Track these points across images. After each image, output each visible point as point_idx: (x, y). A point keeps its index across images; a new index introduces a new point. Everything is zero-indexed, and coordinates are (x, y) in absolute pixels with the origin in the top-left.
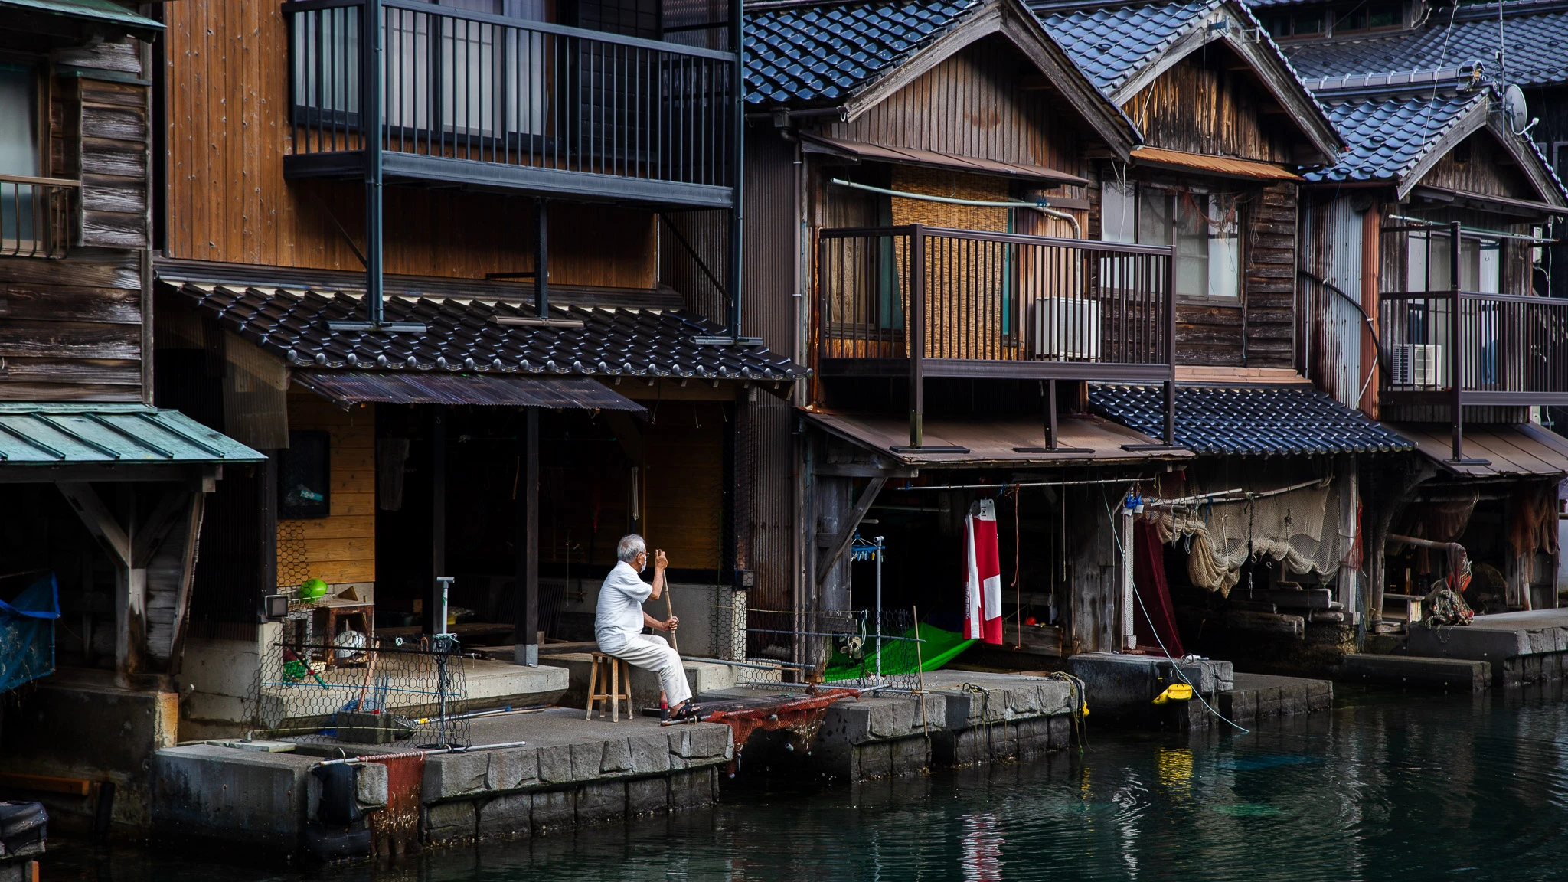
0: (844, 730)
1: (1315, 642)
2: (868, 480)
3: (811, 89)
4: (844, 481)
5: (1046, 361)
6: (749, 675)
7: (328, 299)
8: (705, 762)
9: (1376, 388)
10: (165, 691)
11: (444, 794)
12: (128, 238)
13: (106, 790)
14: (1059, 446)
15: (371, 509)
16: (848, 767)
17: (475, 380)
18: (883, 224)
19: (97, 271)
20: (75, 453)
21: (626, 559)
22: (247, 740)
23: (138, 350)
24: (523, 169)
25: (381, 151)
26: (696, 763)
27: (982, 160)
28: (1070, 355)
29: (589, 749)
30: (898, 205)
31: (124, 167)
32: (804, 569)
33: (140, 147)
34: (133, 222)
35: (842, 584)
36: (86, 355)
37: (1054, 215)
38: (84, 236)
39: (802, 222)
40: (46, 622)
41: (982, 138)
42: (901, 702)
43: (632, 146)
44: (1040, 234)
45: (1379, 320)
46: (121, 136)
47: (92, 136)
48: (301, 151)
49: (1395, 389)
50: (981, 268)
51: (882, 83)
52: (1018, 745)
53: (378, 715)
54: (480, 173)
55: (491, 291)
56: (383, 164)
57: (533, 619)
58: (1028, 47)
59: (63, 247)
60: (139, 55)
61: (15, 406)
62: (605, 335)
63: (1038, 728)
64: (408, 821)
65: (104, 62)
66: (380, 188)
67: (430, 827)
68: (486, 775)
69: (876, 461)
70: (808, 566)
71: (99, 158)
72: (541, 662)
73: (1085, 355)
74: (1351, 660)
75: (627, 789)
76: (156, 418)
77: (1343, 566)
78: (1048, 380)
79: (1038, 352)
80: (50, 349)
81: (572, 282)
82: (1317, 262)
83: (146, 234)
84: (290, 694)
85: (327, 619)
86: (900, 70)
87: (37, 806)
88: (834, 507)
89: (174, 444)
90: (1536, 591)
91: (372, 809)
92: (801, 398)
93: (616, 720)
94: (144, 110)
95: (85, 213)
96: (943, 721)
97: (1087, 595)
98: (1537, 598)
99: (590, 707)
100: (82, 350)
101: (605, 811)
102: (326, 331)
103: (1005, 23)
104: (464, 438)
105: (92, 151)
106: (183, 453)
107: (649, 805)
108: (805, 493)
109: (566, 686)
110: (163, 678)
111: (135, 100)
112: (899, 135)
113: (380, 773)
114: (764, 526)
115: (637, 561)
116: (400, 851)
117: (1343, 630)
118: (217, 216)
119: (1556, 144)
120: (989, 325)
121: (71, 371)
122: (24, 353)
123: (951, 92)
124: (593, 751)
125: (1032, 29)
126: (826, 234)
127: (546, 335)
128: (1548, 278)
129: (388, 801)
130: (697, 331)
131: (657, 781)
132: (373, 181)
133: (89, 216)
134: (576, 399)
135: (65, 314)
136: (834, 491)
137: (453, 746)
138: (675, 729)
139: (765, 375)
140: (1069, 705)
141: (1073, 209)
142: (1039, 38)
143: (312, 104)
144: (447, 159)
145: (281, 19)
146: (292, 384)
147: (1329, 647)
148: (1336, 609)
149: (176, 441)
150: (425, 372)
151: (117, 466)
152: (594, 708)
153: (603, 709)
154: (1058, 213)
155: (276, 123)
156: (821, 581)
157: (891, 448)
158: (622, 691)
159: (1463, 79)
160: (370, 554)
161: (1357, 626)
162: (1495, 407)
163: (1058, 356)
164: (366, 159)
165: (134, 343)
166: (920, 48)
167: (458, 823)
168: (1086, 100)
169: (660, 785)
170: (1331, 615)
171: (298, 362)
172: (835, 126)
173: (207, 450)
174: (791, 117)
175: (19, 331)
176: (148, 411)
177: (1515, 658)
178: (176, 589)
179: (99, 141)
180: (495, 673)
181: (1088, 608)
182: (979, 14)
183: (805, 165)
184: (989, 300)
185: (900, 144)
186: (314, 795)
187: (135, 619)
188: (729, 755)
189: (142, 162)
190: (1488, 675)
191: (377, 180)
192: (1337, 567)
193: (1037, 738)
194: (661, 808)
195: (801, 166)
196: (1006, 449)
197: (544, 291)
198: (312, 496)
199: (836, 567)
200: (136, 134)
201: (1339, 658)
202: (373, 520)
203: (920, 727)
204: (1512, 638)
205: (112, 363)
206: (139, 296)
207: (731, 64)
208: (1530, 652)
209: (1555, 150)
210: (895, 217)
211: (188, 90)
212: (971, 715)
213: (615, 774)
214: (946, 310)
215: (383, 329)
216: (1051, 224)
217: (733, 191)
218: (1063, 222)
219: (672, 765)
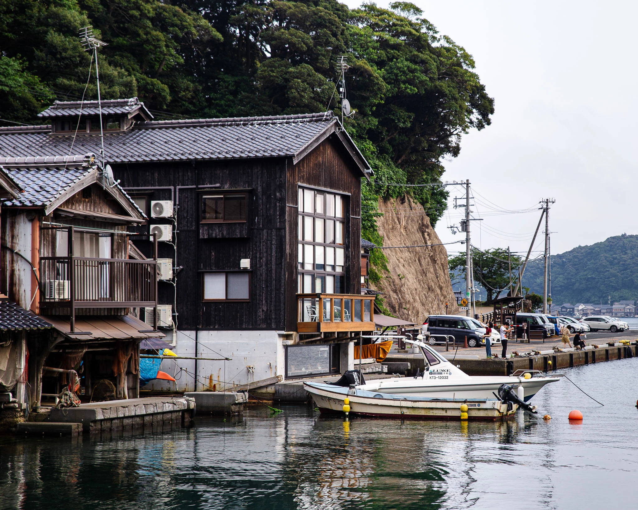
1: (5, 418)
9: (38, 300)
45: (40, 269)
49: (47, 301)
74: (20, 425)
77: (18, 382)
82: (12, 242)
90: (130, 391)
98: (131, 394)
117: (18, 412)
119: (178, 187)
128: (175, 248)
147: (11, 419)
148: (14, 402)
159: (85, 161)
161: (25, 409)
162: (108, 308)
170: (12, 405)
177: (95, 421)
190: (81, 429)
192: (15, 383)
201: (15, 424)
204: (93, 412)
208: (103, 418)
209: (177, 190)
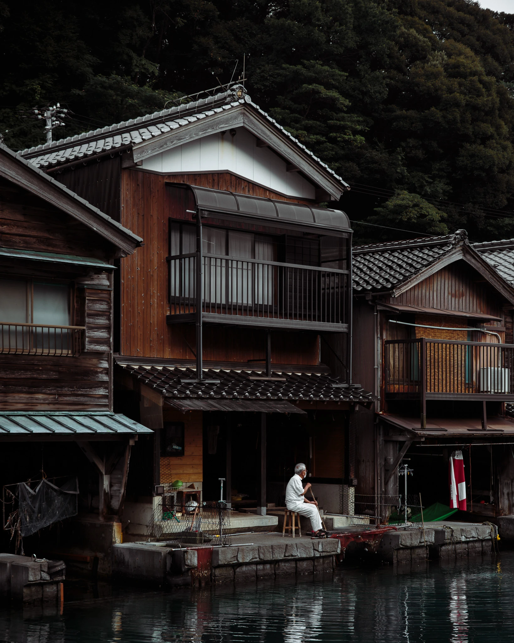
0: (390, 543)
2: (404, 442)
3: (381, 284)
4: (396, 442)
5: (486, 393)
6: (355, 521)
7: (183, 371)
8: (328, 554)
10: (116, 522)
11: (220, 563)
12: (104, 348)
13: (96, 560)
14: (488, 428)
15: (201, 453)
16: (392, 559)
17: (238, 401)
18: (413, 338)
19: (92, 361)
20: (81, 430)
21: (298, 473)
22: (148, 542)
23: (107, 391)
24: (260, 318)
25: (202, 313)
26: (324, 554)
27: (456, 311)
28: (496, 391)
29: (279, 547)
30: (418, 330)
31: (102, 321)
32: (379, 478)
33: (108, 314)
34: (105, 342)
35: (395, 484)
36: (88, 393)
37: (489, 333)
38: (87, 348)
39: (377, 337)
40: (75, 495)
41: (457, 302)
42: (414, 532)
43: (305, 308)
44: (483, 342)
46: (101, 310)
47: (90, 310)
48: (173, 313)
50: (456, 356)
51: (410, 281)
52: (468, 552)
53: (197, 532)
54: (242, 320)
55: (249, 367)
56: (203, 318)
57: (264, 497)
58: (475, 265)
59: (79, 352)
60: (109, 279)
61: (61, 413)
62: (295, 384)
63: (477, 545)
64: (206, 573)
65: (96, 282)
66: (201, 327)
67: (215, 576)
68: (237, 556)
69: (406, 434)
70: (381, 477)
71: (92, 318)
72: (267, 514)
73: (503, 391)
75: (296, 564)
76: (114, 417)
78: (483, 401)
79: (482, 390)
80: (74, 391)
81: (284, 363)
83: (110, 347)
84: (164, 524)
85: (182, 496)
86: (418, 276)
87: (62, 562)
88: (391, 453)
89: (119, 427)
91: (191, 568)
92: (377, 409)
93: (294, 537)
94: (110, 299)
95: (87, 339)
96: (433, 540)
97: (506, 491)
99: (284, 532)
100: (86, 391)
101: (287, 572)
102: (179, 382)
103: (464, 256)
104: (240, 425)
105: (90, 315)
106: (121, 430)
107: (306, 570)
108: (379, 448)
109: (277, 523)
110: (116, 517)
111: (106, 296)
112: (420, 302)
113: (194, 554)
114: (363, 461)
115: (302, 474)
116: (203, 585)
118: (140, 339)
120: (460, 379)
121: (82, 399)
122: (64, 392)
123: (443, 284)
124: (281, 548)
125: (477, 258)
126: (388, 342)
127: (270, 384)
129: (198, 565)
130: (334, 382)
131: (309, 561)
132: (198, 324)
133: (88, 340)
134: (278, 409)
135: (79, 377)
136: (391, 447)
137: (224, 544)
138: (316, 541)
139: (360, 399)
140: (490, 535)
141: (498, 331)
142: (480, 261)
143: (177, 295)
144: (229, 315)
145: (166, 263)
146: (165, 404)
149: (120, 425)
150: (218, 398)
151: (96, 435)
152: (285, 532)
153: (289, 532)
154: (491, 332)
155: (163, 303)
156: (386, 483)
157: (413, 429)
158: (296, 525)
160: (201, 470)
163: (491, 392)
164: (197, 316)
165: (106, 388)
166: (426, 267)
167: (226, 575)
168: (501, 286)
169: (310, 563)
171: (167, 395)
172: (391, 299)
173: (131, 429)
174: (372, 296)
175: (63, 384)
176: (111, 414)
178: (120, 483)
179: (93, 311)
180: (248, 518)
181: (506, 496)
182: (453, 252)
183: (379, 315)
184: (459, 369)
185: (420, 305)
186: (169, 562)
187: (106, 494)
188: (339, 551)
189: (109, 319)
191: (200, 324)
193: (477, 549)
194: (311, 572)
195: (377, 315)
196: (464, 430)
197: (269, 366)
198: (177, 448)
199: (392, 478)
200: (107, 309)
202: (202, 457)
203: (423, 542)
205: (97, 396)
206: (108, 370)
207: (347, 275)
210: (417, 335)
211: (129, 291)
212: (446, 538)
213: (290, 557)
214: (440, 373)
215: (202, 382)
216: (488, 338)
217: (348, 326)
218: (493, 336)
219: (314, 554)
